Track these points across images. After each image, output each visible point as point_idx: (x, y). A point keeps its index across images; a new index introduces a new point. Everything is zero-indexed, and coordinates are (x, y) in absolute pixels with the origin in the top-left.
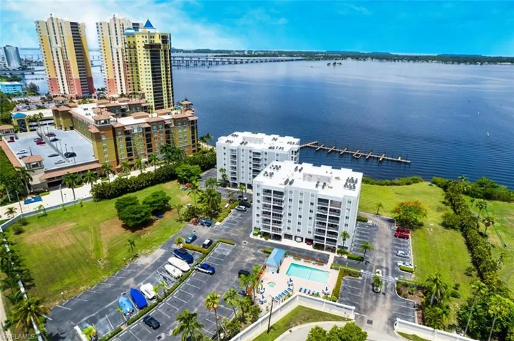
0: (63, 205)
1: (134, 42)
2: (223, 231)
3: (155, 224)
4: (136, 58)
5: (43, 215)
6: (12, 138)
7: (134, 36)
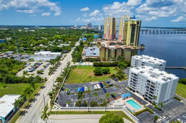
0: (85, 65)
1: (127, 24)
2: (119, 84)
3: (102, 76)
4: (127, 29)
5: (80, 66)
6: (86, 48)
7: (127, 22)
